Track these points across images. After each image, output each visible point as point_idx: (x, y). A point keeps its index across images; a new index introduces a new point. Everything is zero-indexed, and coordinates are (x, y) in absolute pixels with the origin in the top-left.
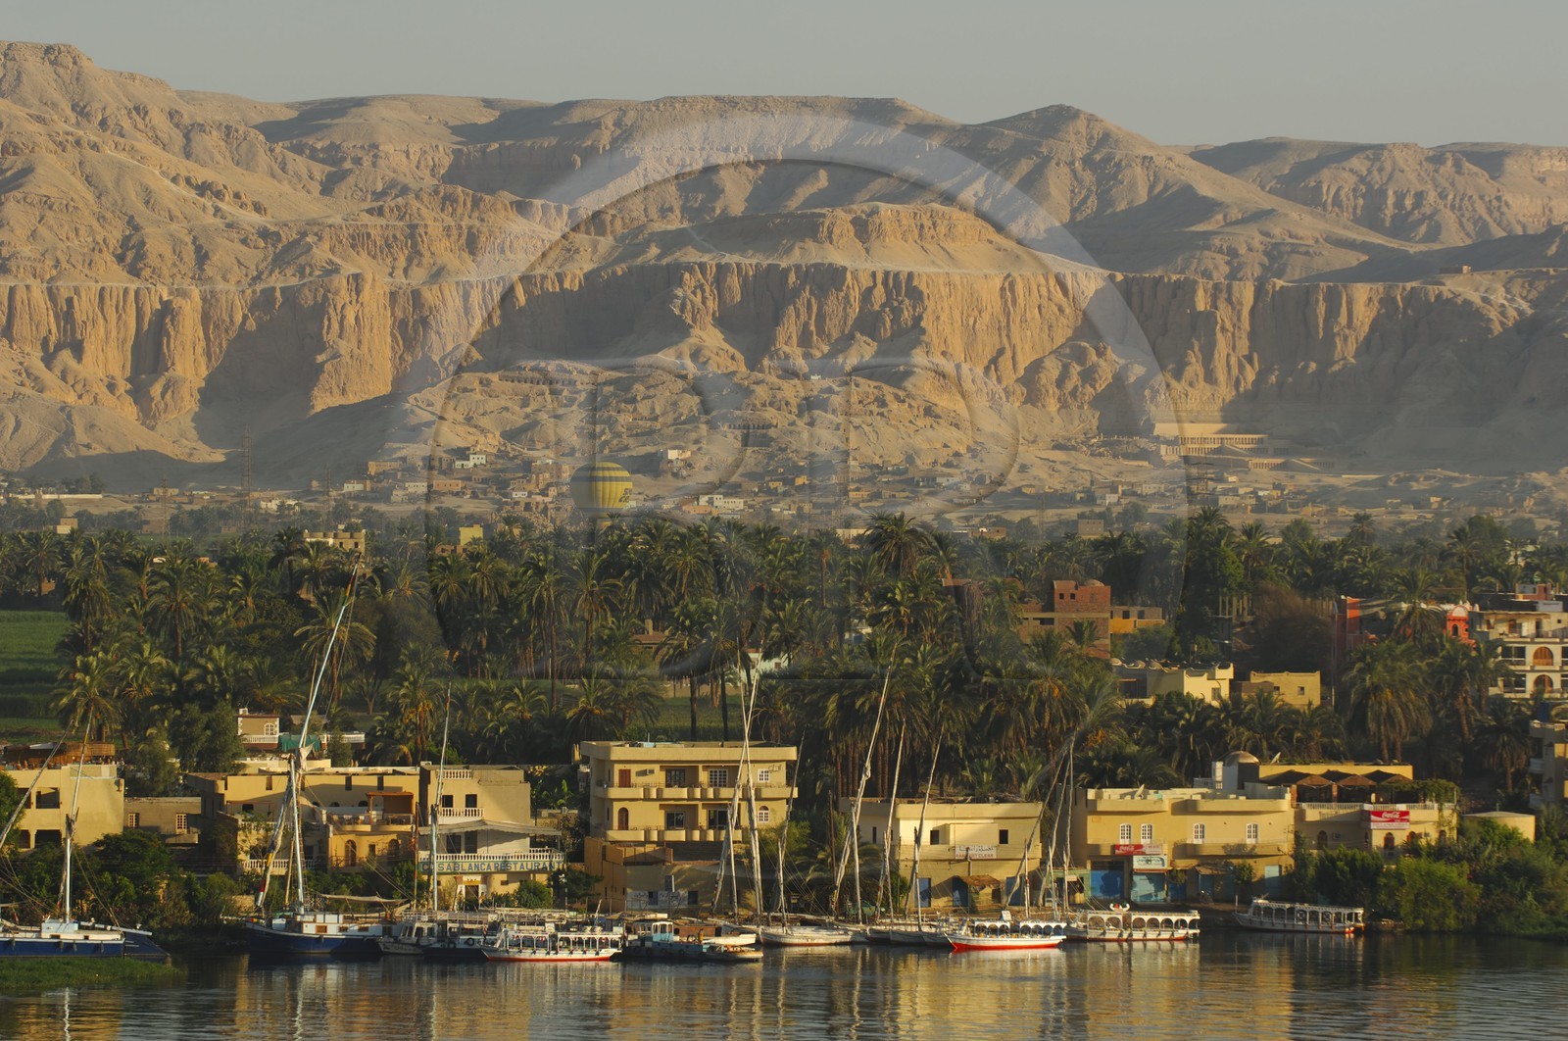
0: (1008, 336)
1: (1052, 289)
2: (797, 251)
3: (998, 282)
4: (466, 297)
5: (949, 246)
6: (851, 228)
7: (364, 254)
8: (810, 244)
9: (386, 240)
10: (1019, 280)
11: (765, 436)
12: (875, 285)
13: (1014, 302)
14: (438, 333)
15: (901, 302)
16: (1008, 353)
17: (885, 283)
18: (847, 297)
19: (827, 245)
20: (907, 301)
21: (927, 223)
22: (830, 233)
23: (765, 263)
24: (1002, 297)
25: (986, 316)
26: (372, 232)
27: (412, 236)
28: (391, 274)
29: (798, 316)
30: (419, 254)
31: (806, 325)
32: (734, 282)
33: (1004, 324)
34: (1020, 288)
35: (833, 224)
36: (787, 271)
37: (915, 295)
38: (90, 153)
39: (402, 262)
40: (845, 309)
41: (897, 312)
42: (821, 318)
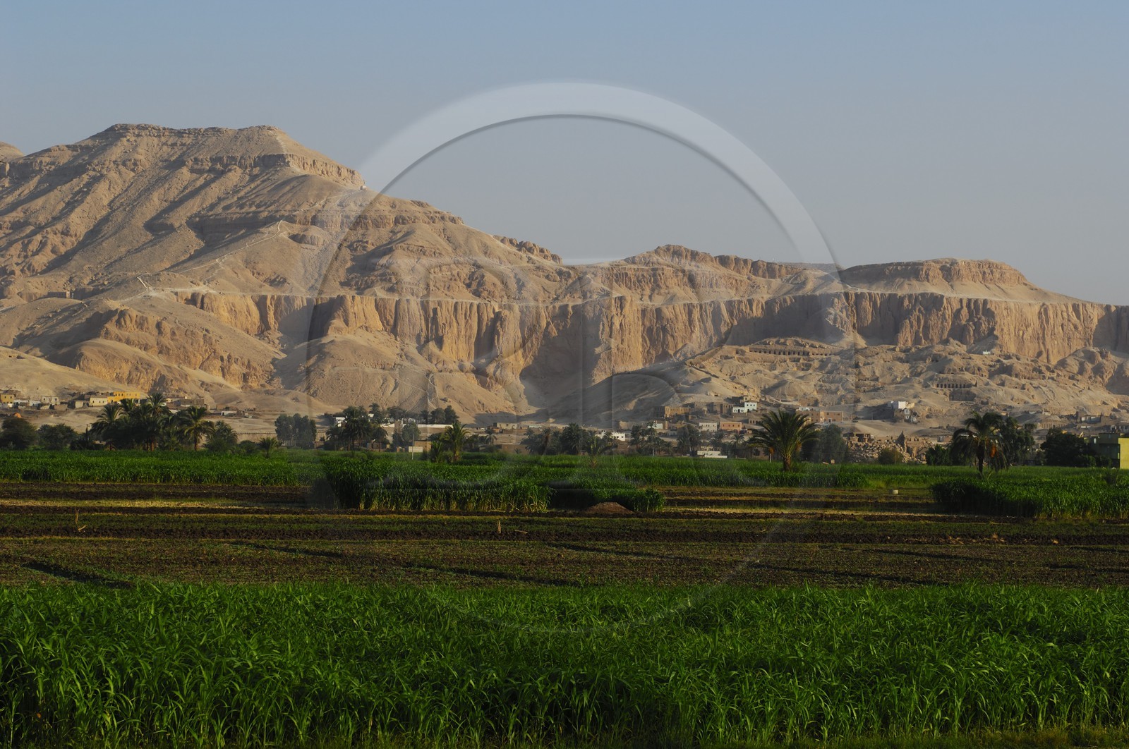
0: (1043, 343)
1: (1070, 314)
2: (906, 286)
3: (1037, 309)
4: (690, 313)
5: (1003, 286)
6: (940, 272)
7: (623, 286)
8: (914, 282)
9: (638, 277)
10: (1050, 307)
11: (968, 393)
12: (962, 307)
13: (1048, 322)
14: (672, 336)
15: (980, 319)
16: (1044, 355)
17: (968, 306)
18: (943, 315)
19: (925, 283)
20: (983, 318)
21: (988, 271)
22: (927, 275)
23: (888, 292)
24: (1040, 318)
25: (1030, 330)
26: (629, 273)
27: (654, 275)
28: (641, 299)
29: (912, 327)
30: (658, 286)
31: (917, 333)
32: (867, 304)
33: (1041, 335)
34: (1051, 313)
35: (929, 269)
36: (902, 299)
37: (989, 314)
38: (450, 224)
39: (648, 292)
40: (942, 323)
41: (977, 325)
42: (926, 328)
